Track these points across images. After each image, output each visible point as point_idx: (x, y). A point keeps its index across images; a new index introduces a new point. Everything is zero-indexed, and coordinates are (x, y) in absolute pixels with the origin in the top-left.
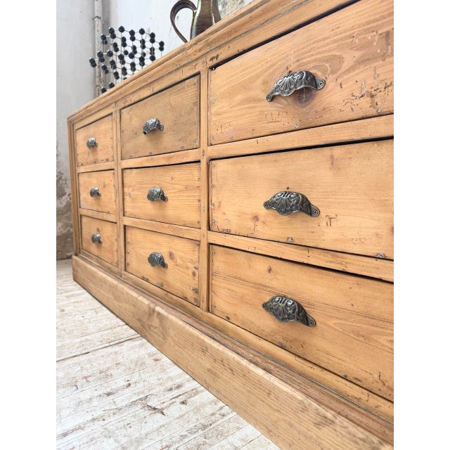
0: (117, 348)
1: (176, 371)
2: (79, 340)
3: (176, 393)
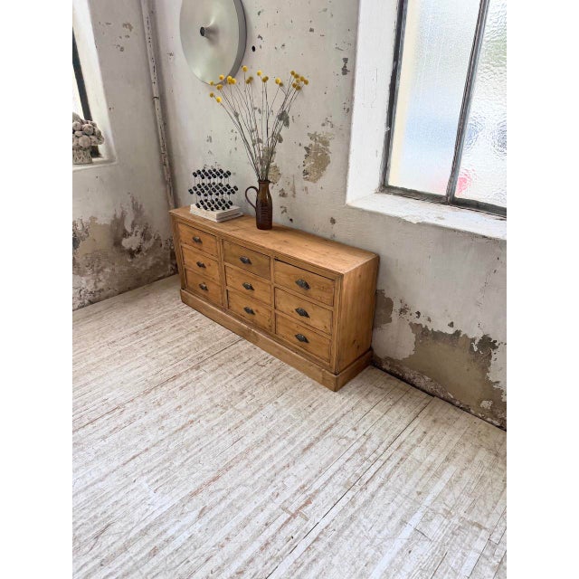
0: (236, 345)
2: (218, 342)
3: (267, 360)
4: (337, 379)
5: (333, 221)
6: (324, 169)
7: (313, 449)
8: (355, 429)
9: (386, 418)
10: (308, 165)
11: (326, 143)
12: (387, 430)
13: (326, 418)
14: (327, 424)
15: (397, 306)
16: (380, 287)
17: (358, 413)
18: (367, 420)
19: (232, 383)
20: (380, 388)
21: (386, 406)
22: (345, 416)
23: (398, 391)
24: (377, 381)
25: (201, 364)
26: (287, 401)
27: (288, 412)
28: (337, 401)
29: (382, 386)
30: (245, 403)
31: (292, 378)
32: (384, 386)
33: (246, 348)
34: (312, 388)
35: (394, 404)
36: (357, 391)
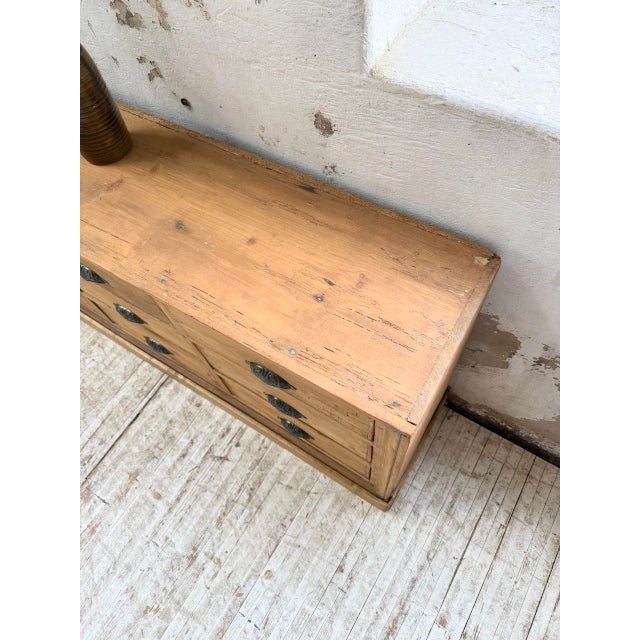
1: (218, 413)
2: (117, 400)
8: (443, 623)
9: (500, 568)
12: (507, 608)
13: (377, 603)
14: (385, 620)
15: (530, 350)
17: (442, 568)
18: (462, 586)
19: (167, 530)
20: (474, 475)
21: (494, 531)
22: (417, 584)
23: (510, 476)
24: (464, 454)
25: (94, 479)
26: (289, 565)
27: (298, 598)
28: (393, 541)
29: (477, 470)
30: (203, 589)
31: (289, 487)
32: (481, 469)
33: (178, 407)
34: (335, 511)
35: (508, 522)
36: (430, 498)
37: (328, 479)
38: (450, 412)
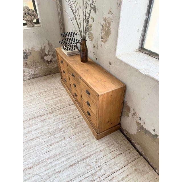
0: (70, 106)
1: (78, 112)
2: (64, 103)
3: (78, 116)
4: (98, 136)
5: (110, 64)
6: (108, 37)
7: (74, 167)
8: (96, 162)
9: (113, 160)
10: (102, 34)
11: (109, 24)
12: (110, 168)
13: (87, 153)
14: (86, 156)
16: (125, 100)
17: (102, 154)
18: (104, 159)
19: (60, 124)
20: (118, 143)
21: (116, 154)
22: (95, 154)
23: (125, 147)
24: (118, 139)
25: (54, 112)
26: (75, 139)
27: (73, 144)
28: (96, 145)
29: (119, 143)
30: (59, 135)
31: (83, 128)
32: (120, 143)
33: (73, 108)
34: (88, 135)
35: (120, 154)
36: (107, 142)
37: (90, 130)
38: (120, 131)
